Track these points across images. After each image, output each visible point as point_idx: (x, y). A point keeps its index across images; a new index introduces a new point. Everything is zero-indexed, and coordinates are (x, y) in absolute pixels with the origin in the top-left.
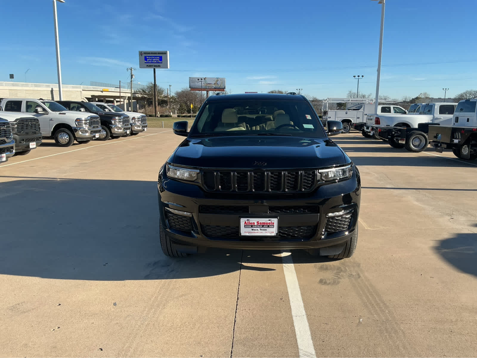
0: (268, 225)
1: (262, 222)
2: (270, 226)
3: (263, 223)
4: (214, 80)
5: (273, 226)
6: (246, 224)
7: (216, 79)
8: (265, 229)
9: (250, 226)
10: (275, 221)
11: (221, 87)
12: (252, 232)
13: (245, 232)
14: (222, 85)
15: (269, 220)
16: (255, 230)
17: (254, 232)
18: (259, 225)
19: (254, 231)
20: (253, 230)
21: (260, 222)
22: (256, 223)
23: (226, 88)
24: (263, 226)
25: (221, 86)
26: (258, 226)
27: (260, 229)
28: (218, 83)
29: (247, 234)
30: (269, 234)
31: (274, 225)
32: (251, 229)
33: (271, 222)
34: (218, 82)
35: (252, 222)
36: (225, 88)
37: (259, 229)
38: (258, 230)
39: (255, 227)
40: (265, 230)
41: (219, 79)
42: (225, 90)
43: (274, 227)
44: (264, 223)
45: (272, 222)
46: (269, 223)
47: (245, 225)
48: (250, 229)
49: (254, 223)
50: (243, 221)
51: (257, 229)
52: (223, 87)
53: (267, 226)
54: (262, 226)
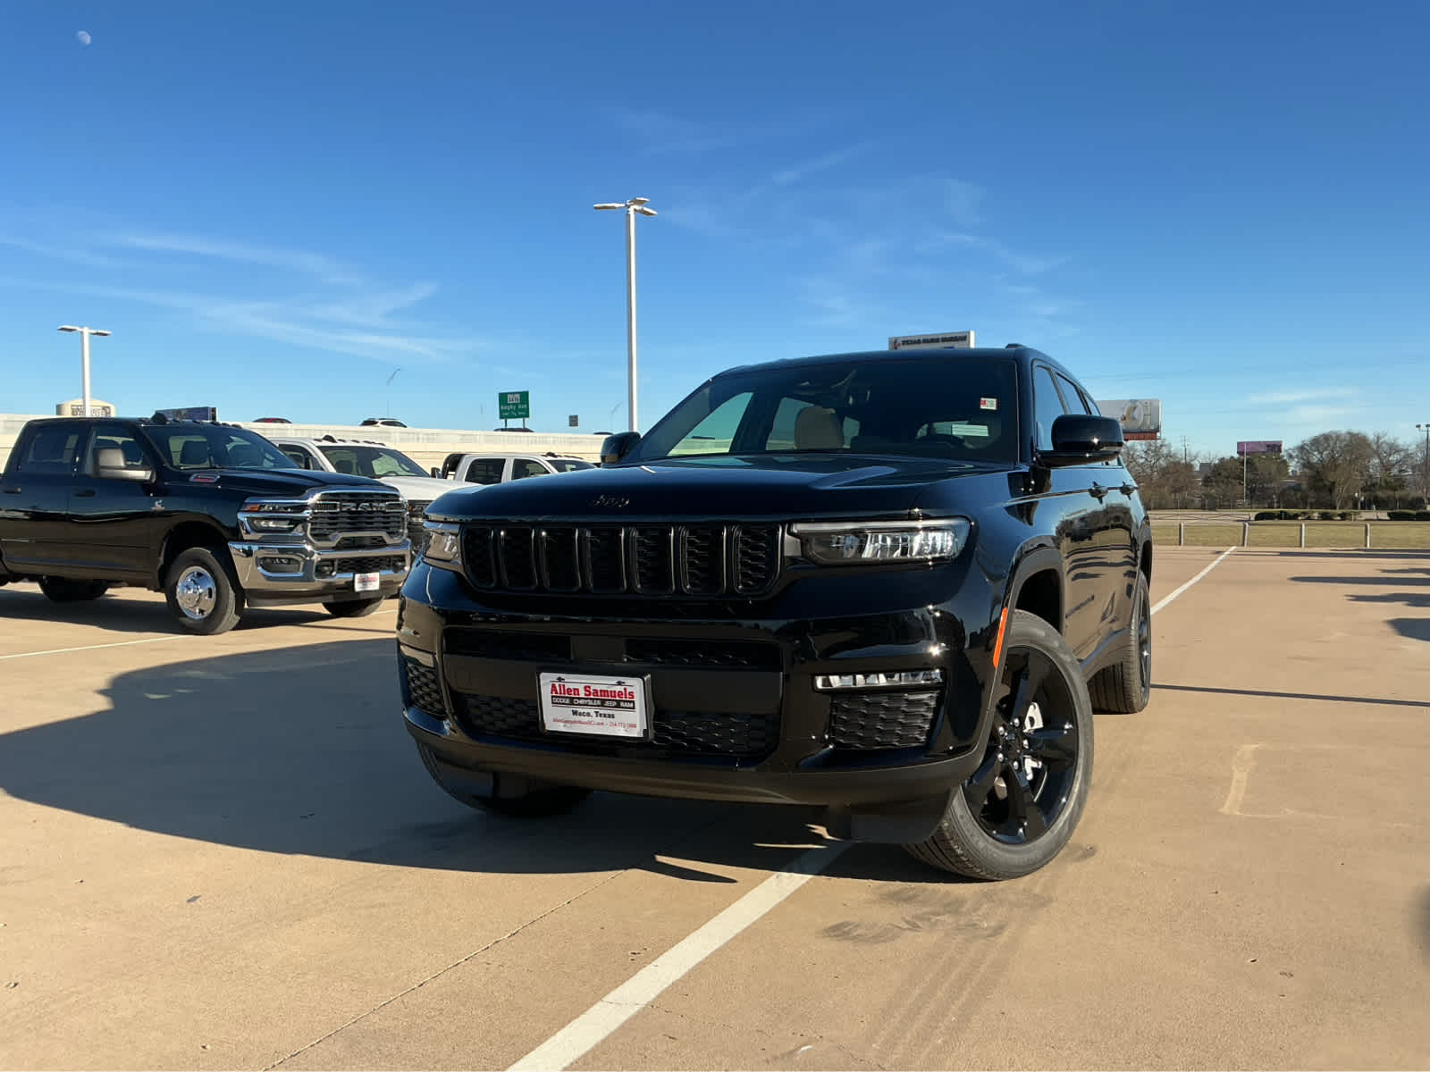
0: (618, 698)
1: (599, 688)
2: (622, 704)
3: (601, 691)
4: (1123, 409)
5: (632, 705)
6: (556, 693)
7: (1130, 404)
8: (611, 712)
9: (568, 701)
10: (635, 686)
11: (1144, 428)
12: (575, 722)
13: (556, 719)
14: (1148, 422)
15: (619, 683)
16: (580, 714)
17: (580, 722)
18: (592, 697)
19: (577, 718)
20: (575, 713)
21: (593, 687)
22: (584, 692)
23: (1162, 429)
24: (603, 704)
25: (1144, 423)
26: (590, 702)
27: (597, 712)
28: (1136, 417)
29: (561, 728)
30: (621, 732)
31: (633, 702)
32: (569, 710)
33: (625, 689)
34: (1136, 414)
35: (572, 686)
36: (1157, 430)
37: (592, 711)
38: (588, 714)
39: (579, 704)
40: (610, 716)
41: (1137, 403)
42: (1158, 434)
43: (634, 708)
44: (604, 691)
45: (629, 690)
46: (620, 694)
47: (552, 697)
48: (567, 712)
49: (578, 690)
50: (547, 680)
51: (586, 711)
52: (1152, 428)
53: (615, 703)
54: (599, 702)
